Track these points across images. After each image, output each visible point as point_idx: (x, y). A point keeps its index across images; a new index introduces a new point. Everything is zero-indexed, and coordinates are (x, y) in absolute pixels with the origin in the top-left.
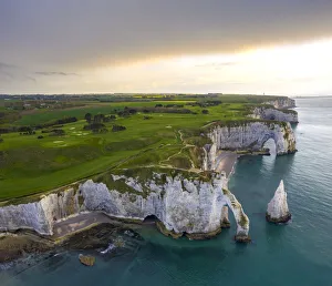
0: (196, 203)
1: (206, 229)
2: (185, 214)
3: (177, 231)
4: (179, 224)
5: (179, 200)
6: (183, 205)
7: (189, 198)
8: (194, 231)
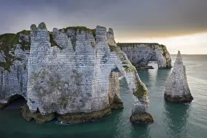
0: (71, 65)
1: (88, 107)
2: (55, 82)
3: (42, 111)
4: (47, 98)
5: (47, 61)
6: (51, 67)
7: (61, 57)
8: (69, 109)
